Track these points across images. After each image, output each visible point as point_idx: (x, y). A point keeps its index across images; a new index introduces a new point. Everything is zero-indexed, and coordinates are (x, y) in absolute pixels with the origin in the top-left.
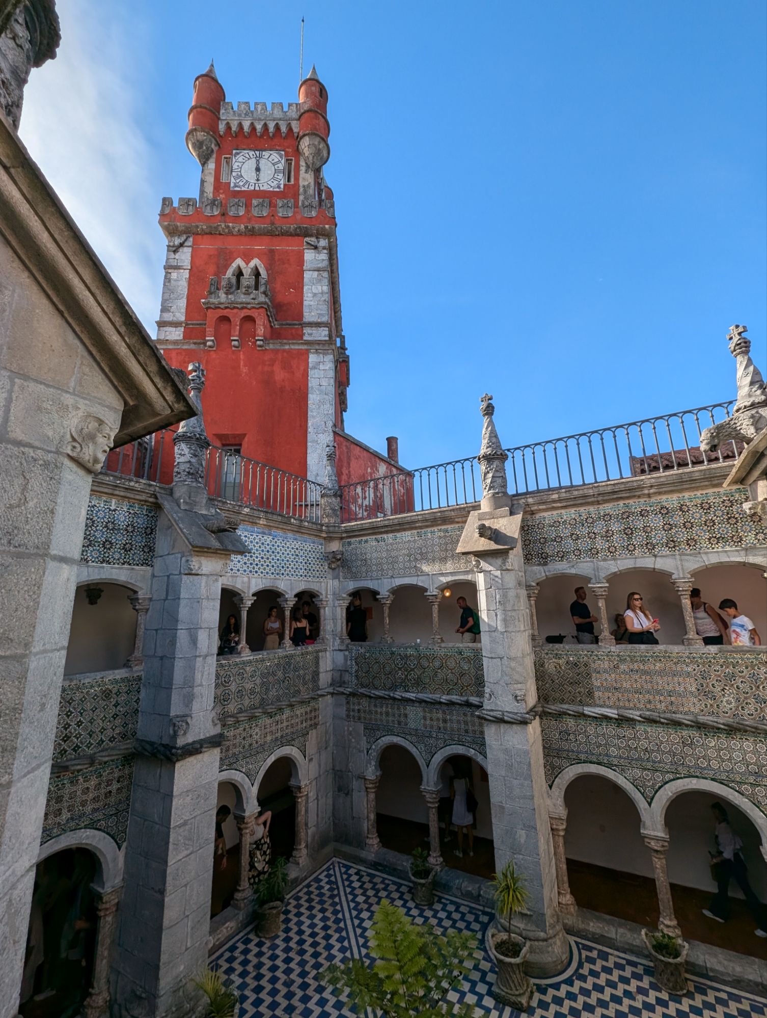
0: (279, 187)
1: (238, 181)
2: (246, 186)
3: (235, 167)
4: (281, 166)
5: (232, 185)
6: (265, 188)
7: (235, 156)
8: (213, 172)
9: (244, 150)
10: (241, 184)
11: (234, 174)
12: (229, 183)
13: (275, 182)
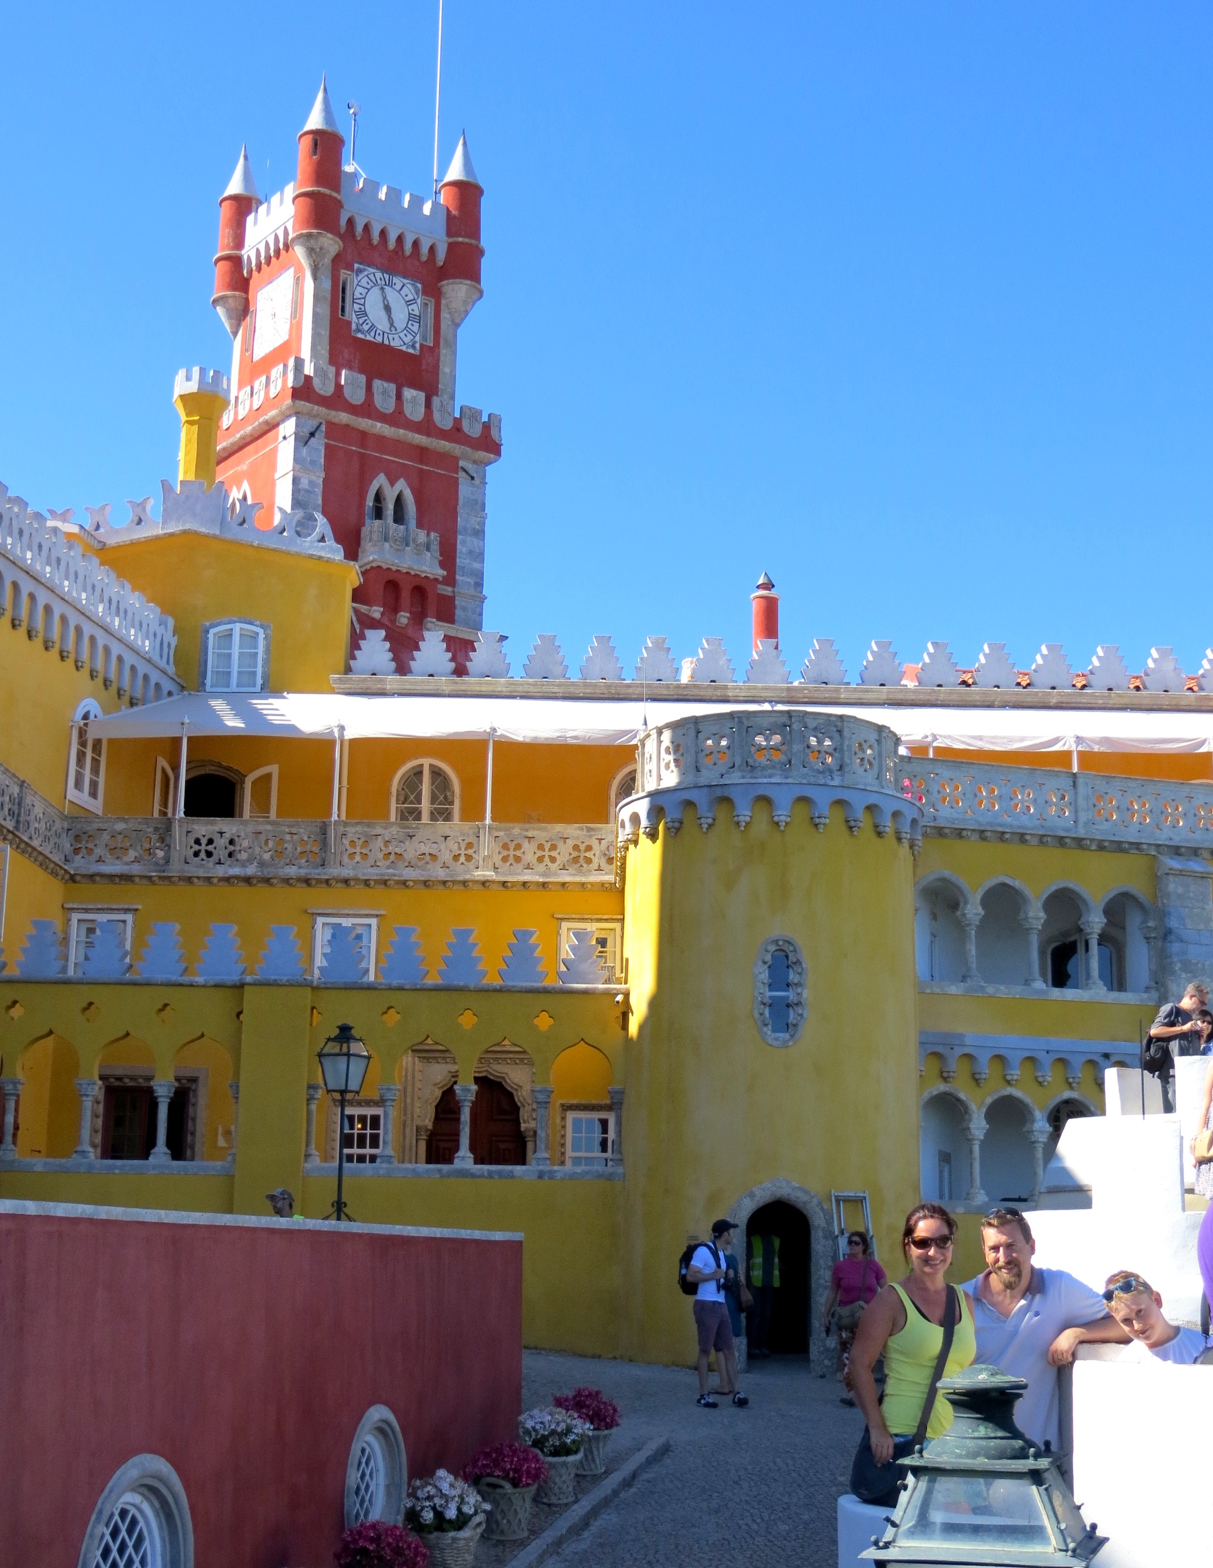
0: (413, 347)
1: (361, 321)
2: (372, 334)
3: (357, 295)
4: (416, 309)
5: (354, 327)
6: (396, 343)
7: (357, 275)
8: (329, 296)
9: (369, 266)
10: (366, 327)
11: (356, 307)
12: (349, 323)
13: (410, 337)
